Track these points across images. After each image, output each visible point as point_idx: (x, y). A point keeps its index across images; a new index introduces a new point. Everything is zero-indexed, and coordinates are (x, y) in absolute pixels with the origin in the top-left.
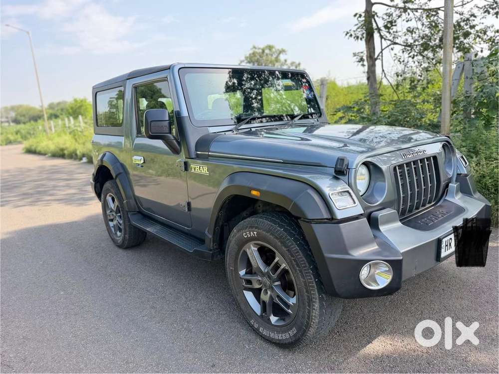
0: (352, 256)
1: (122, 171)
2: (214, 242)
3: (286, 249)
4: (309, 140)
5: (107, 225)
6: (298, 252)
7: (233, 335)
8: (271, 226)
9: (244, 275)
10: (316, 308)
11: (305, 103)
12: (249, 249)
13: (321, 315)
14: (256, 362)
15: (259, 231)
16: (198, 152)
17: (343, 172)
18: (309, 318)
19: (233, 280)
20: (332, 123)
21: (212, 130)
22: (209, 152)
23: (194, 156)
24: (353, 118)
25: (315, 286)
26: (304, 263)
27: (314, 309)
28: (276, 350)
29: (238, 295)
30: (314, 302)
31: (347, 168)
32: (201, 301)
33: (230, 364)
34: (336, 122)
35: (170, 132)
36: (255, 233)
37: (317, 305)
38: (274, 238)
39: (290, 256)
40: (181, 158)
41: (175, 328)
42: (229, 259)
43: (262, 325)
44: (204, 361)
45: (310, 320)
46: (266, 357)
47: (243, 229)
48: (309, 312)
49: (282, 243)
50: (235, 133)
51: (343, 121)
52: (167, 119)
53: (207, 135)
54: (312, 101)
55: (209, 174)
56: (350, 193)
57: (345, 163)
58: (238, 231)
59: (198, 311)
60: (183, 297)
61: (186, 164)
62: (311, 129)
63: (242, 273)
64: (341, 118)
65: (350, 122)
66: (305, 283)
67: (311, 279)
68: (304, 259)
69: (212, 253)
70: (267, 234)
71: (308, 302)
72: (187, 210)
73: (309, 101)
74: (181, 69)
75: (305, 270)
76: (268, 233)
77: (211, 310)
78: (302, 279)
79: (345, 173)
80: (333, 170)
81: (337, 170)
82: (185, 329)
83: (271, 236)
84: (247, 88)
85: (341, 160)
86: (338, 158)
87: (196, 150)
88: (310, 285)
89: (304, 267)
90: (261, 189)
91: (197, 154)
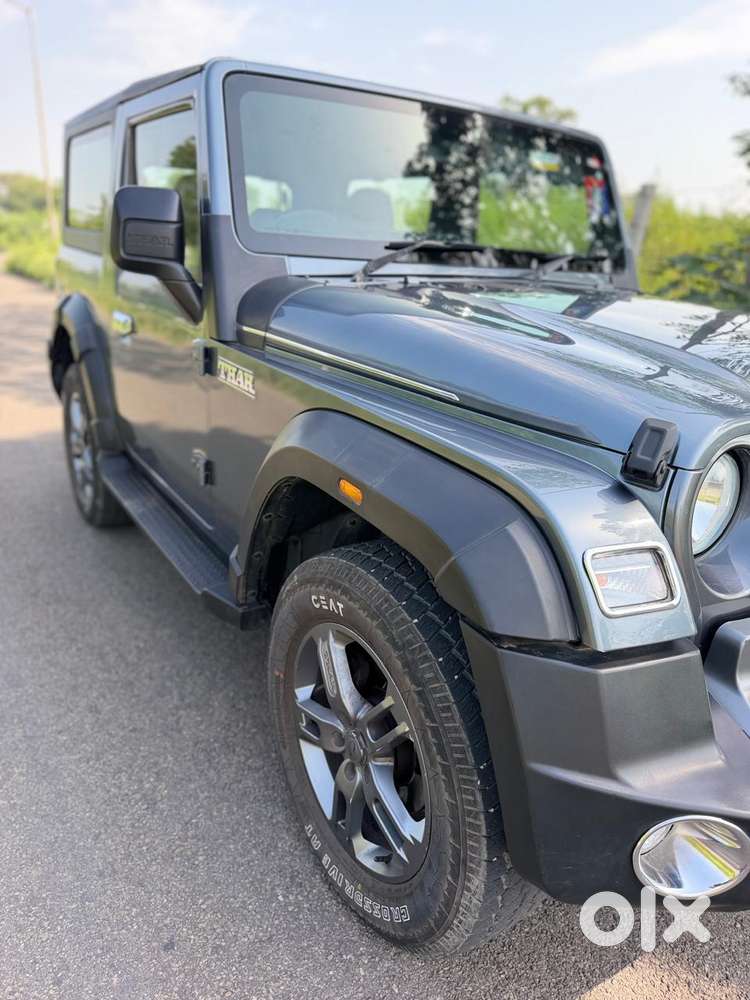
0: (626, 784)
1: (93, 344)
2: (247, 587)
3: (413, 687)
4: (568, 341)
5: (71, 466)
6: (448, 709)
7: (255, 846)
8: (386, 600)
9: (304, 703)
10: (473, 888)
11: (589, 235)
12: (323, 641)
13: (485, 910)
14: (288, 960)
15: (351, 603)
16: (245, 329)
17: (654, 477)
18: (448, 904)
19: (278, 703)
20: (649, 293)
21: (296, 267)
22: (267, 329)
23: (230, 336)
24: (701, 288)
25: (484, 828)
26: (463, 751)
27: (469, 890)
28: (354, 930)
29: (285, 747)
30: (472, 871)
31: (670, 465)
32: (212, 714)
33: (216, 949)
34: (660, 294)
35: (180, 259)
36: (341, 606)
37: (478, 882)
38: (388, 640)
39: (423, 714)
40: (199, 336)
41: (120, 788)
42: (276, 648)
43: (331, 848)
44: (149, 924)
45: (453, 911)
46: (319, 950)
47: (314, 582)
48: (452, 891)
49: (406, 665)
50: (360, 284)
51: (681, 291)
52: (174, 217)
53: (276, 279)
54: (609, 233)
55: (255, 395)
56: (660, 560)
57: (668, 445)
58: (303, 583)
59: (196, 744)
60: (175, 692)
61: (209, 355)
62: (588, 303)
63: (304, 693)
64: (675, 284)
65: (693, 297)
66: (453, 807)
67: (475, 803)
68: (464, 735)
69: (243, 614)
70: (368, 619)
71: (452, 865)
72: (202, 483)
73: (600, 230)
74: (232, 76)
75: (461, 771)
76: (373, 619)
77: (229, 747)
78: (446, 796)
79: (659, 481)
80: (617, 462)
81: (632, 465)
82: (144, 796)
83: (379, 632)
84: (455, 181)
85: (654, 433)
86: (644, 424)
87: (240, 320)
88: (468, 819)
89: (460, 761)
90: (368, 484)
91: (240, 334)
